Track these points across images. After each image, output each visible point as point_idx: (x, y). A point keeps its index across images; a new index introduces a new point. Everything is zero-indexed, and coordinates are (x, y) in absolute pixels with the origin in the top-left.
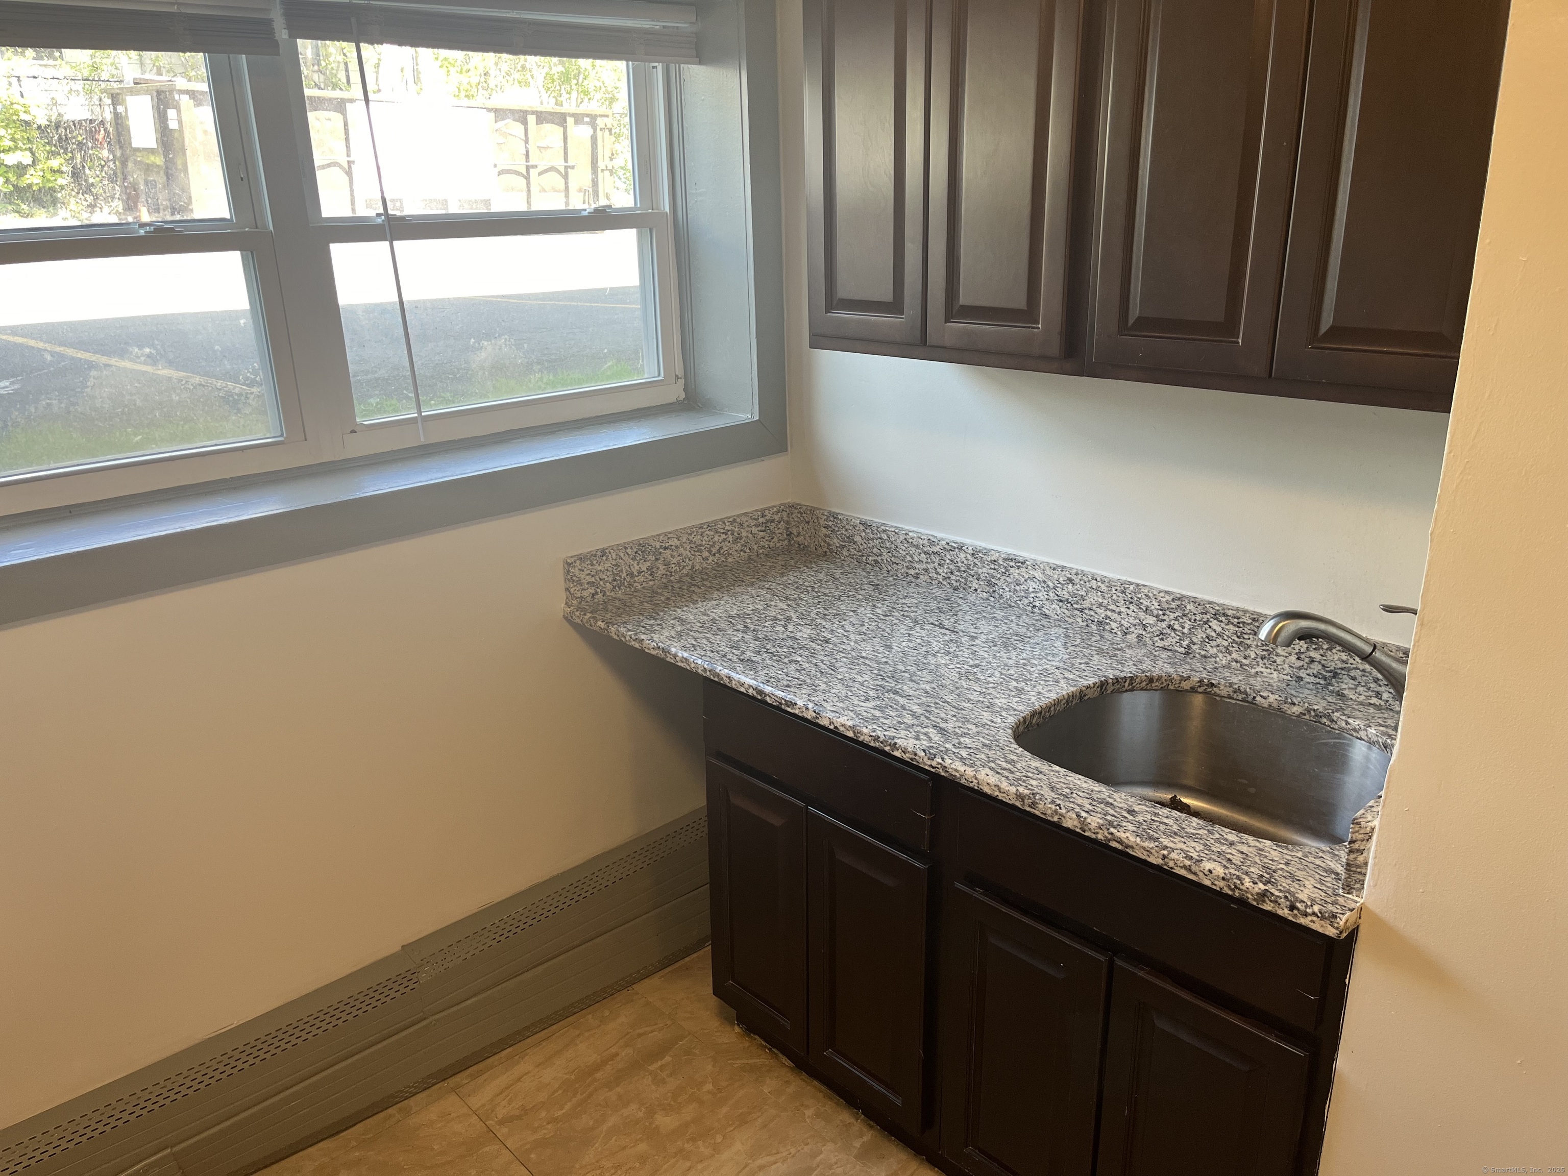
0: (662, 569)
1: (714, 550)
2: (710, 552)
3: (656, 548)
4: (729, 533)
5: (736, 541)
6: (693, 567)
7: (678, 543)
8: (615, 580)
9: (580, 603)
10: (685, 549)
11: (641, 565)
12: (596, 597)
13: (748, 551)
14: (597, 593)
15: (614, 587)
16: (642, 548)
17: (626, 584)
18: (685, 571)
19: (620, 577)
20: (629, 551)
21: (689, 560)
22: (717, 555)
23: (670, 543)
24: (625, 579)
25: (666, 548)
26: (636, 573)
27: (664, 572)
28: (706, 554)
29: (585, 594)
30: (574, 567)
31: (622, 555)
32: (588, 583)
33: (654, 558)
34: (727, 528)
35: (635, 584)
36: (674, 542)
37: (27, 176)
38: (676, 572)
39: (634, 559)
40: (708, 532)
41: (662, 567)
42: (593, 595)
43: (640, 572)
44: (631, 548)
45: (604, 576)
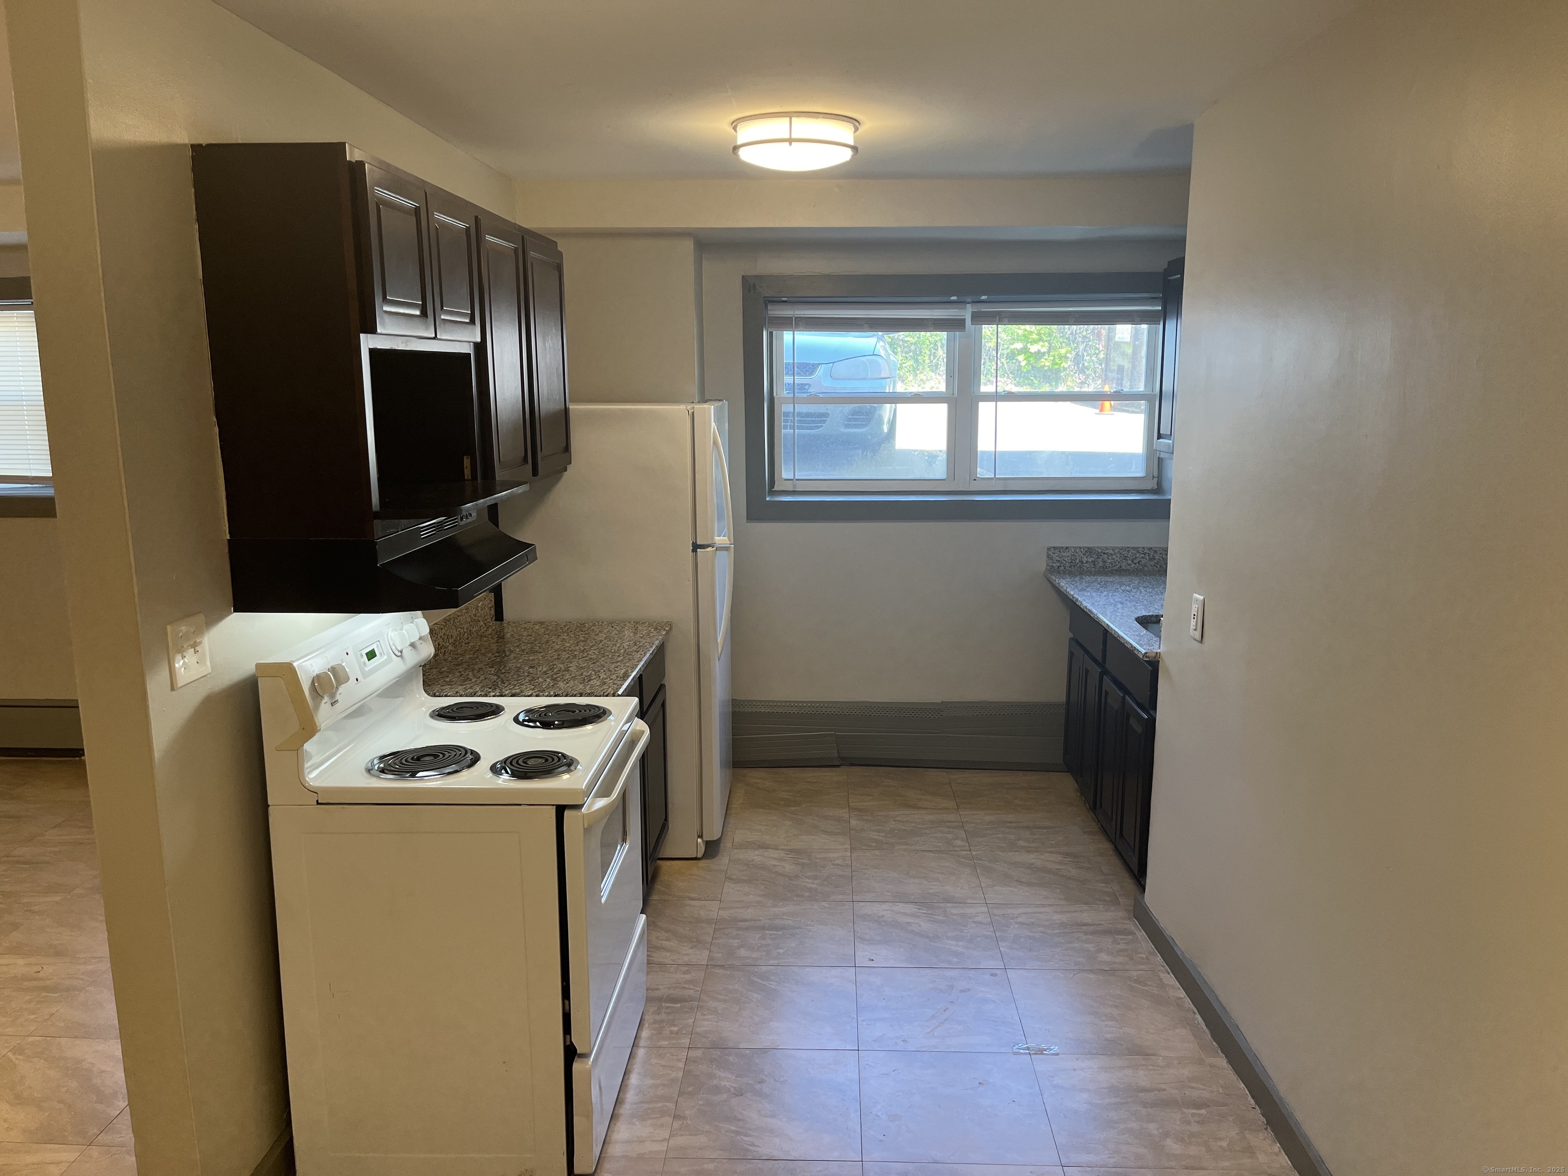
0: (1101, 564)
1: (1135, 561)
2: (1133, 561)
3: (1098, 552)
4: (1147, 554)
5: (1150, 560)
6: (1121, 567)
7: (1113, 552)
8: (1072, 562)
9: (1051, 569)
10: (1117, 557)
11: (1088, 559)
12: (1060, 568)
13: (1159, 567)
14: (1061, 566)
15: (1071, 566)
16: (1089, 551)
17: (1078, 566)
18: (1115, 568)
19: (1075, 561)
20: (1082, 550)
21: (1119, 563)
22: (1137, 564)
23: (1108, 551)
24: (1078, 563)
25: (1104, 553)
26: (1084, 562)
27: (1102, 565)
28: (1130, 562)
29: (1054, 565)
30: (1050, 551)
31: (1078, 551)
32: (1057, 560)
33: (1096, 557)
34: (1145, 551)
35: (1083, 567)
36: (1111, 552)
37: (1043, 360)
38: (1109, 567)
39: (1084, 555)
40: (1132, 551)
41: (1101, 563)
42: (1059, 566)
43: (1087, 562)
44: (1084, 549)
45: (1066, 559)
